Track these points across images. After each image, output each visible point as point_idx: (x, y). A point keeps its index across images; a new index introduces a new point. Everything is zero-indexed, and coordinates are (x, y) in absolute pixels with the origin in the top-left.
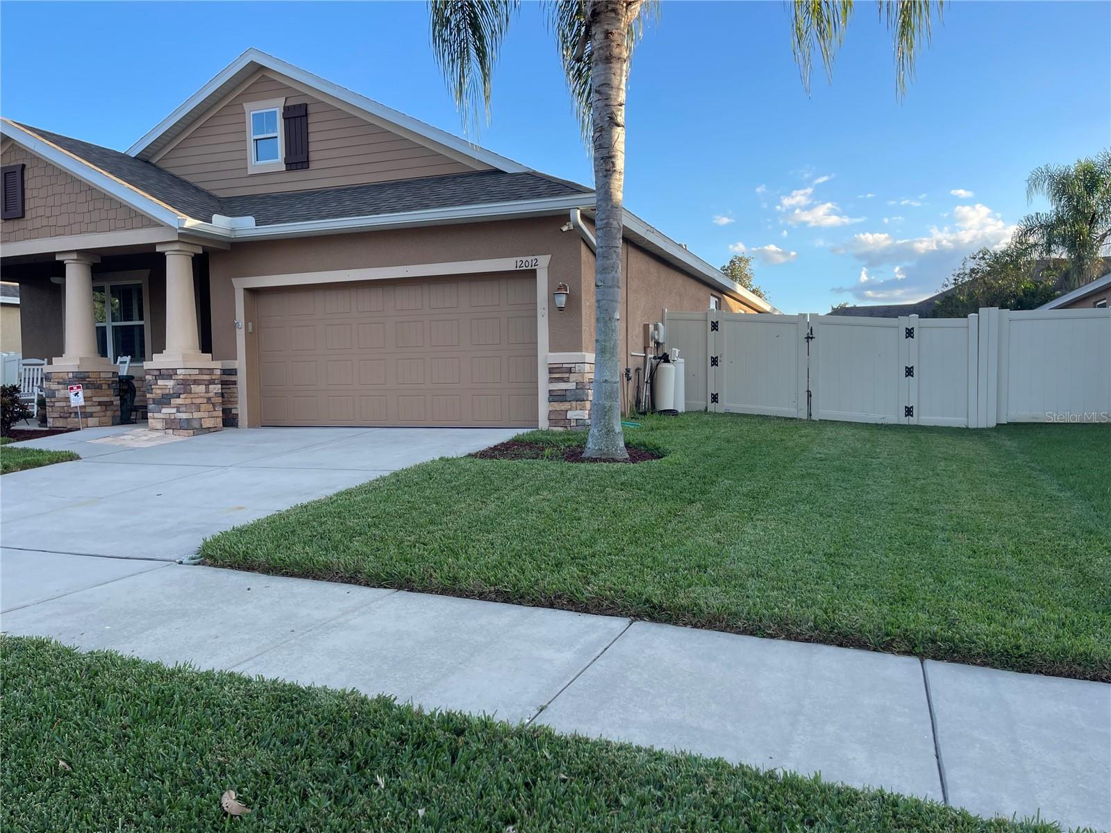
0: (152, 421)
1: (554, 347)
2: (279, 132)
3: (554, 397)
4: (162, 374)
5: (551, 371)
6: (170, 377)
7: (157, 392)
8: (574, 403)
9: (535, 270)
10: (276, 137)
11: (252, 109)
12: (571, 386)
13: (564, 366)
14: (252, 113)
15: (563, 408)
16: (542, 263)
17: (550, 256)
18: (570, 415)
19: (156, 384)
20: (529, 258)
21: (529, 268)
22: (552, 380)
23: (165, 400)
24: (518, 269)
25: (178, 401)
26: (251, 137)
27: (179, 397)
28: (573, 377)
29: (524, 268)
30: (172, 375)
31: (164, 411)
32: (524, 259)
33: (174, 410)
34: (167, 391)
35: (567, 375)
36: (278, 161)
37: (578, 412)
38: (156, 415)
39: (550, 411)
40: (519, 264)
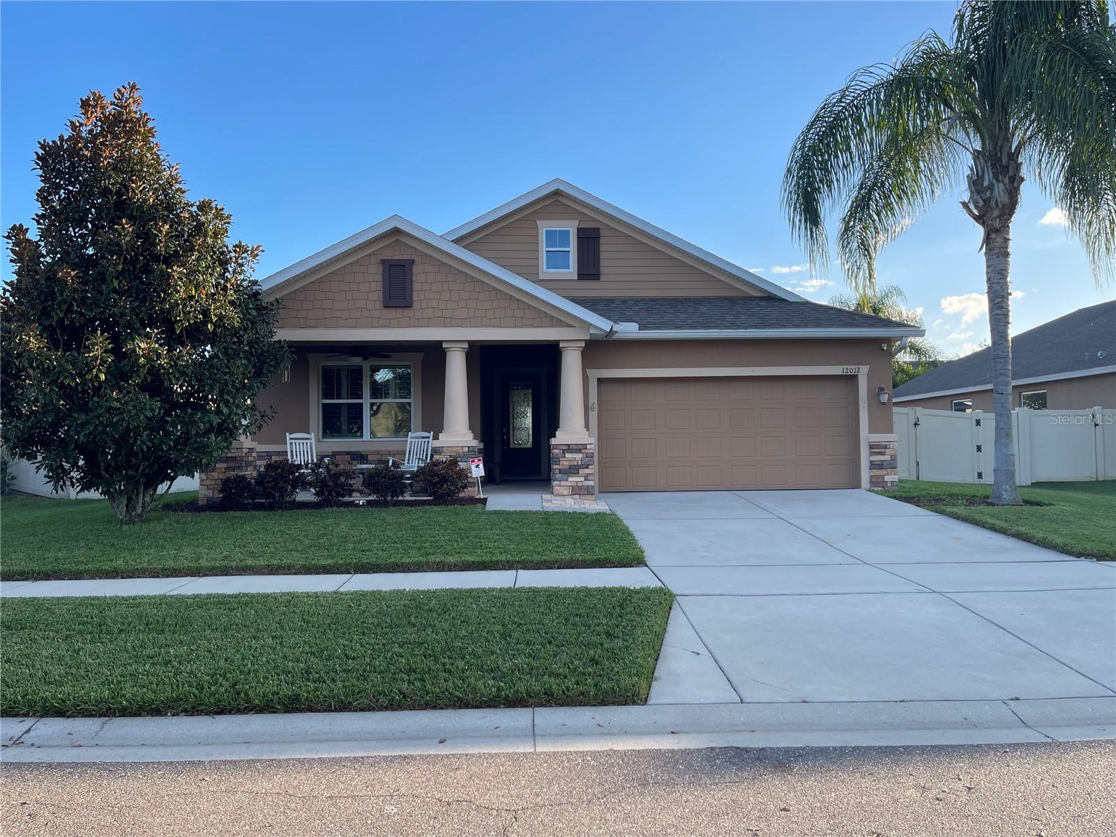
0: (559, 488)
1: (872, 430)
2: (573, 248)
3: (873, 465)
4: (569, 448)
5: (871, 447)
6: (579, 451)
7: (564, 463)
8: (889, 470)
9: (857, 375)
10: (569, 251)
11: (544, 227)
12: (887, 458)
13: (882, 443)
14: (545, 229)
15: (881, 474)
16: (863, 372)
17: (869, 366)
18: (886, 478)
19: (565, 457)
20: (853, 367)
21: (853, 373)
22: (872, 454)
23: (573, 470)
24: (844, 373)
25: (587, 471)
26: (543, 248)
27: (588, 468)
28: (888, 451)
29: (849, 373)
30: (581, 450)
31: (570, 479)
32: (849, 367)
33: (582, 479)
34: (575, 463)
35: (883, 450)
36: (572, 271)
37: (892, 476)
38: (563, 483)
39: (871, 476)
40: (845, 370)
